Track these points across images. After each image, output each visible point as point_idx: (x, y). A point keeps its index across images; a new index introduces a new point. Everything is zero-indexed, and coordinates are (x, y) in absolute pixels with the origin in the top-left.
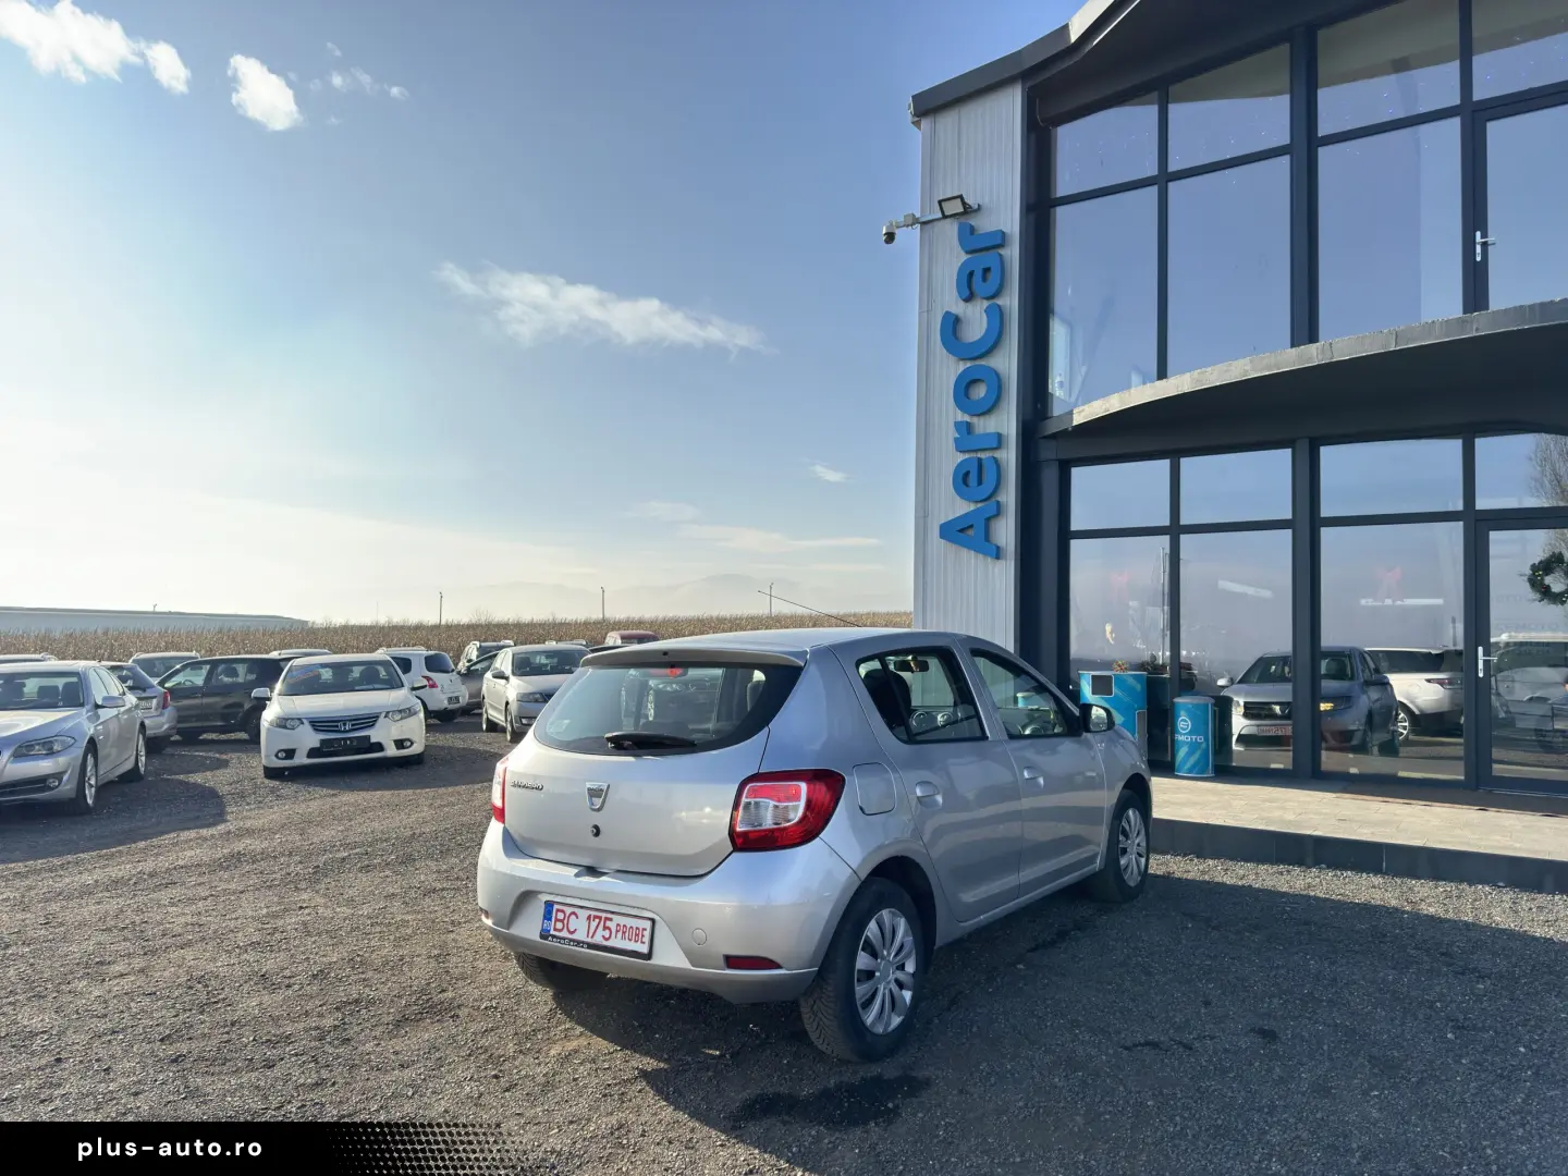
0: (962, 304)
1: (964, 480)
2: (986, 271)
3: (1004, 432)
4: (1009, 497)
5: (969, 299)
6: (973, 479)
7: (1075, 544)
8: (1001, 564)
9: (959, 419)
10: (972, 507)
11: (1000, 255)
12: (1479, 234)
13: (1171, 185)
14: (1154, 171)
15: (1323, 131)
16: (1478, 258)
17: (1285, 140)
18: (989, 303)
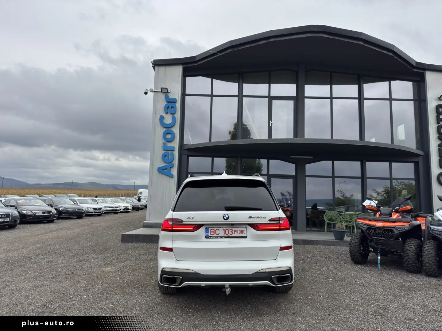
0: (165, 114)
1: (164, 156)
2: (172, 107)
3: (175, 147)
4: (176, 163)
5: (167, 113)
6: (167, 157)
8: (173, 179)
9: (163, 142)
11: (176, 105)
12: (271, 121)
13: (213, 97)
14: (210, 94)
15: (244, 94)
16: (271, 126)
17: (237, 94)
18: (173, 115)
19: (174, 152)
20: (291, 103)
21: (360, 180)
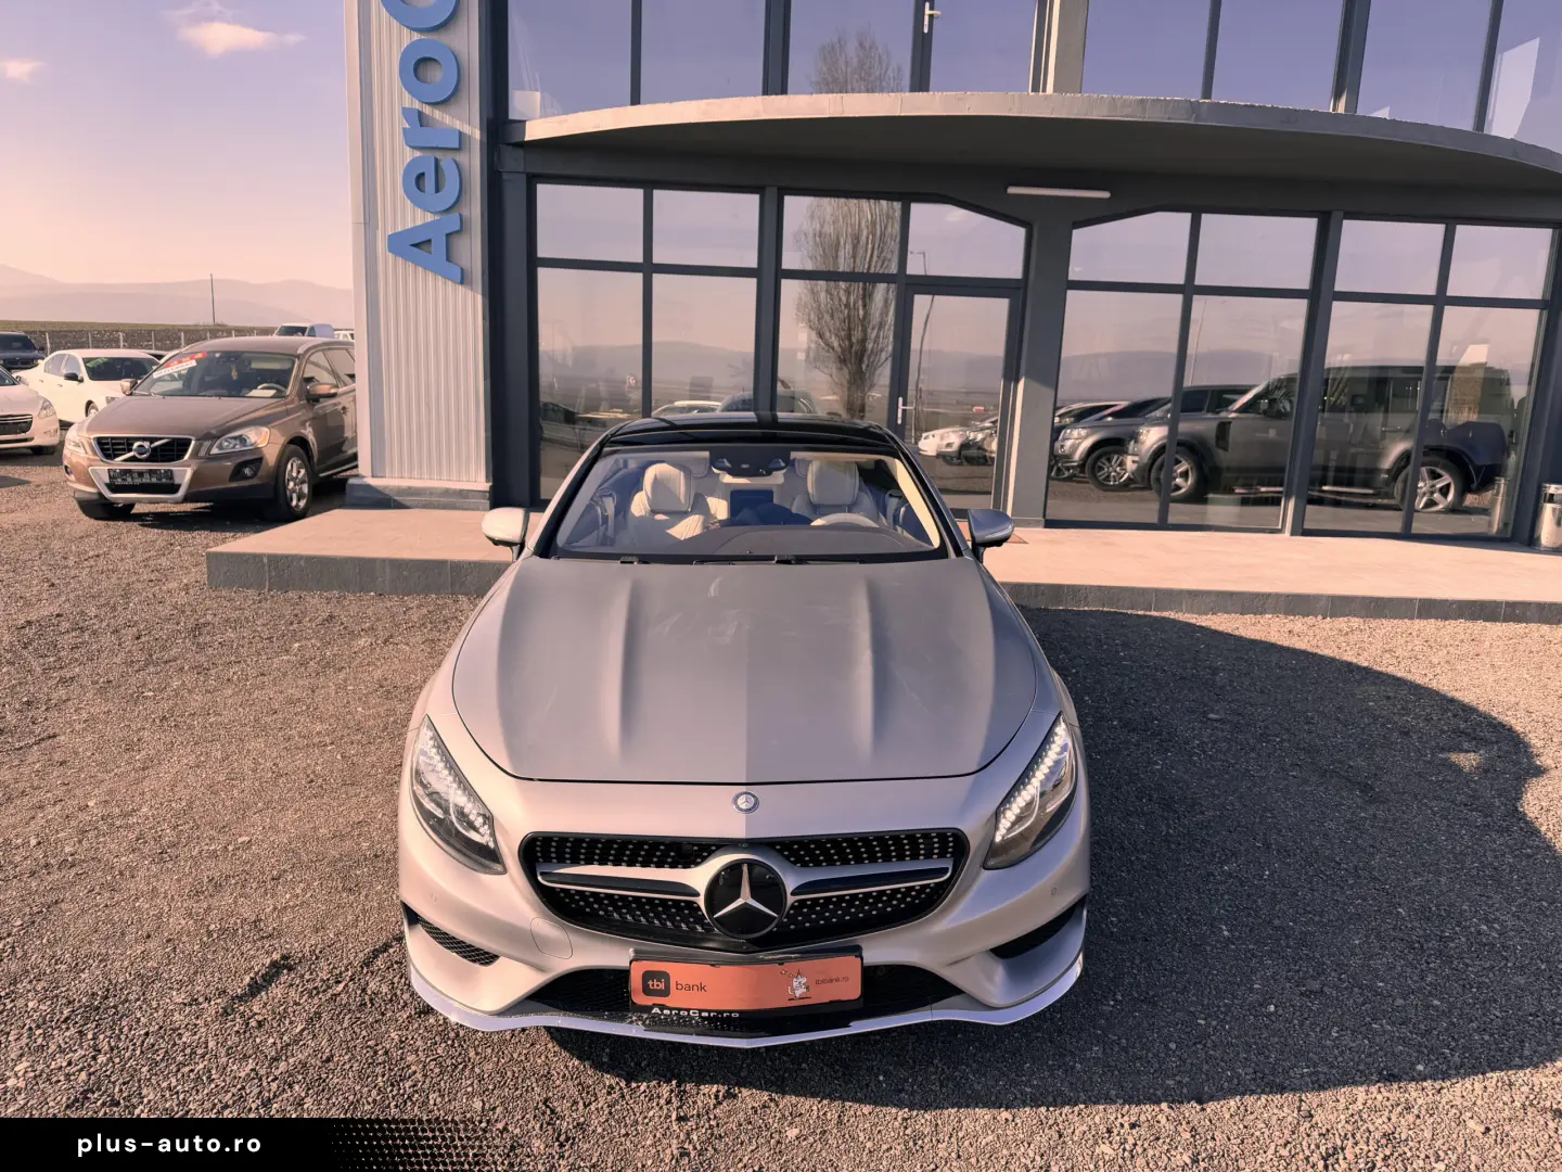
1: (416, 177)
3: (466, 129)
4: (475, 210)
6: (429, 182)
7: (543, 274)
8: (465, 289)
9: (407, 106)
10: (430, 218)
12: (928, 4)
16: (926, 32)
19: (462, 158)
21: (1302, 305)
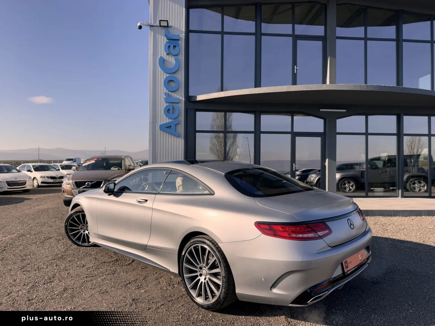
0: (165, 54)
1: (167, 111)
2: (175, 47)
4: (182, 118)
6: (171, 111)
7: (197, 134)
8: (179, 139)
9: (165, 92)
10: (170, 120)
11: (178, 44)
12: (295, 66)
13: (224, 35)
14: (220, 30)
15: (262, 32)
16: (295, 72)
17: (254, 31)
18: (175, 57)
19: (179, 105)
20: (320, 43)
